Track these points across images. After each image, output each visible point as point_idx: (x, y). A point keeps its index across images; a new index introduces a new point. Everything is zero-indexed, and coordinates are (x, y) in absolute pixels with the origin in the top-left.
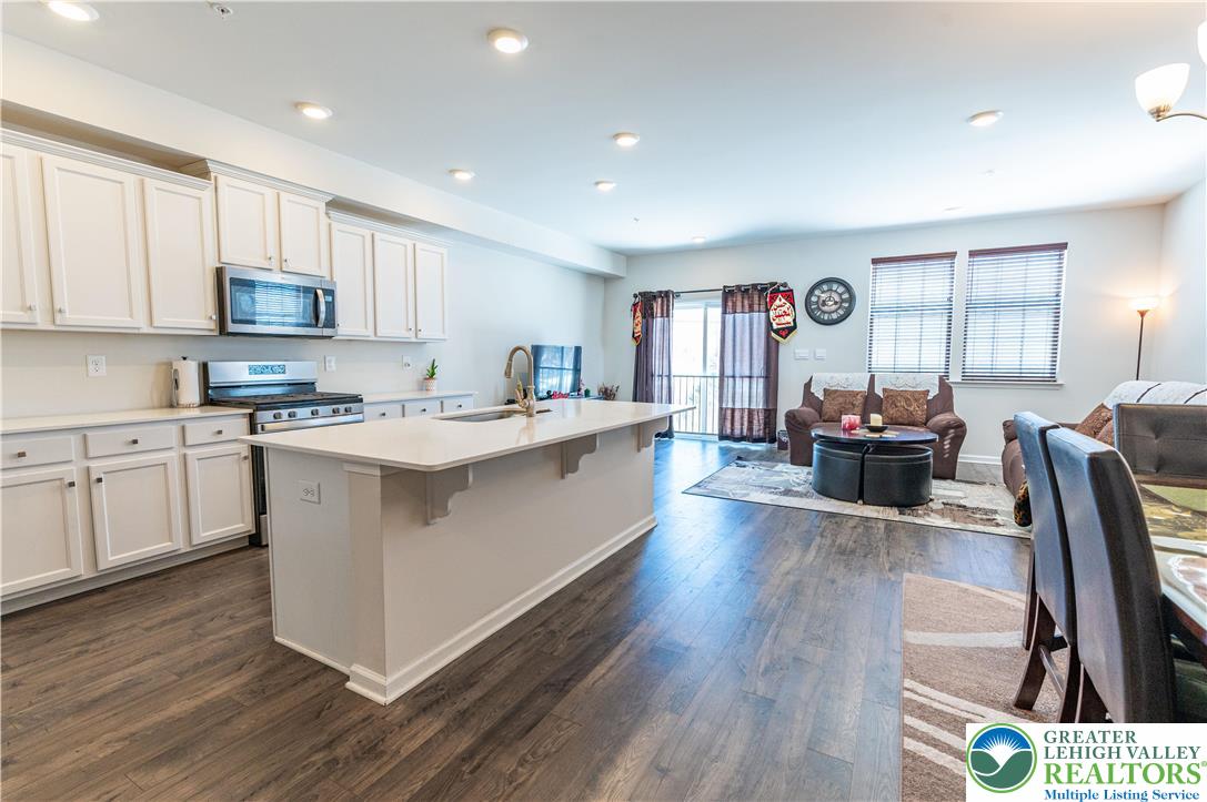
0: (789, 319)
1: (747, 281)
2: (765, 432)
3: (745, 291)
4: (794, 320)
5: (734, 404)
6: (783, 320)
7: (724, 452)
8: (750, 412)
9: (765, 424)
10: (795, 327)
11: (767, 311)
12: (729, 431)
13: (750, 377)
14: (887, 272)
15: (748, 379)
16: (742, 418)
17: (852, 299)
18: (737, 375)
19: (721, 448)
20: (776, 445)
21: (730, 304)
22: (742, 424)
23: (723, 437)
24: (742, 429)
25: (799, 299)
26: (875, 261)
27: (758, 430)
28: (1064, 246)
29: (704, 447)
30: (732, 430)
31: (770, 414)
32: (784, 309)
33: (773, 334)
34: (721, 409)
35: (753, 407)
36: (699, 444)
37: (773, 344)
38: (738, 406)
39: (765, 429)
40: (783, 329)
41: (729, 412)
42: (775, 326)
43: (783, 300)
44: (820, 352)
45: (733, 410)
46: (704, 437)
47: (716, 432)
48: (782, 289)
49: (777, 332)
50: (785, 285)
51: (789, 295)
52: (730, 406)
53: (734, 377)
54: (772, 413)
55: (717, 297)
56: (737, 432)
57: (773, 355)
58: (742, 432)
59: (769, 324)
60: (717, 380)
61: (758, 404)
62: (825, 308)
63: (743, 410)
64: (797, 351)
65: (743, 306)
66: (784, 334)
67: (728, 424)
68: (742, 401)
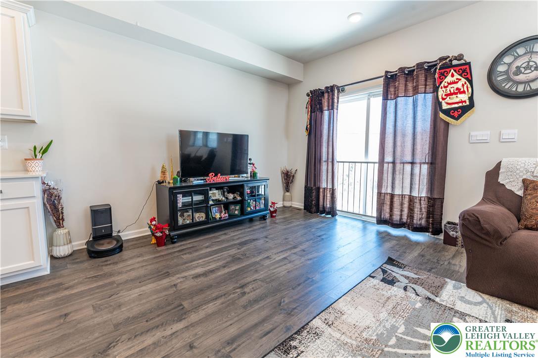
0: (464, 97)
2: (427, 221)
3: (408, 74)
4: (471, 99)
5: (393, 188)
6: (454, 99)
7: (383, 238)
8: (411, 199)
9: (428, 213)
10: (472, 105)
11: (436, 90)
12: (387, 216)
13: (412, 163)
15: (410, 165)
16: (402, 204)
18: (398, 161)
19: (379, 233)
20: (442, 237)
21: (392, 89)
22: (402, 211)
23: (381, 221)
24: (401, 215)
25: (479, 74)
27: (420, 217)
30: (391, 216)
31: (435, 204)
32: (459, 85)
33: (442, 115)
34: (379, 194)
35: (415, 194)
36: (360, 225)
37: (441, 126)
38: (398, 192)
39: (428, 218)
40: (455, 109)
41: (388, 197)
42: (445, 107)
43: (457, 76)
44: (509, 133)
45: (392, 196)
46: (364, 218)
47: (375, 214)
48: (455, 62)
49: (447, 112)
50: (460, 58)
51: (465, 70)
52: (389, 191)
53: (394, 163)
54: (438, 203)
55: (377, 86)
56: (396, 218)
57: (441, 138)
58: (401, 219)
59: (437, 104)
60: (377, 166)
61: (421, 191)
62: (519, 77)
63: (403, 196)
64: (472, 133)
65: (406, 90)
66: (456, 114)
67: (387, 208)
68: (402, 187)
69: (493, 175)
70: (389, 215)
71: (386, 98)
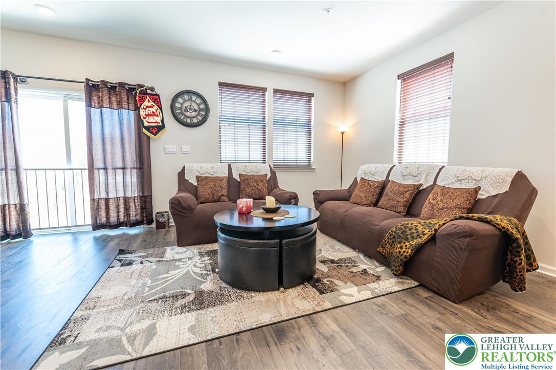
0: (158, 119)
1: (113, 79)
2: (142, 216)
3: (112, 89)
4: (162, 121)
5: (107, 192)
6: (151, 119)
7: (102, 243)
8: (126, 200)
9: (142, 208)
10: (163, 127)
11: (137, 109)
12: (104, 220)
13: (124, 169)
14: (228, 94)
15: (121, 171)
16: (118, 206)
17: (207, 109)
18: (109, 166)
19: (97, 239)
20: (154, 225)
21: (95, 98)
22: (118, 212)
23: (97, 226)
24: (118, 216)
25: (166, 104)
26: (221, 84)
27: (134, 214)
28: (312, 95)
29: (76, 240)
30: (108, 219)
31: (146, 201)
32: (154, 110)
33: (144, 131)
34: (93, 200)
35: (129, 195)
36: (69, 238)
37: (145, 139)
38: (112, 195)
39: (142, 213)
40: (153, 127)
41: (103, 203)
42: (146, 124)
43: (151, 103)
44: (186, 148)
45: (107, 200)
46: (75, 229)
47: (89, 221)
48: (149, 91)
49: (148, 128)
50: (152, 89)
51: (156, 99)
52: (103, 195)
53: (105, 169)
54: (148, 199)
55: (79, 90)
56: (113, 219)
57: (145, 148)
58: (118, 219)
59: (139, 121)
60: (86, 173)
61: (133, 192)
62: (188, 114)
63: (117, 199)
64: (166, 146)
65: (110, 103)
66: (154, 131)
67: (103, 213)
68: (116, 191)
69: (181, 174)
70: (105, 219)
71: (89, 105)
